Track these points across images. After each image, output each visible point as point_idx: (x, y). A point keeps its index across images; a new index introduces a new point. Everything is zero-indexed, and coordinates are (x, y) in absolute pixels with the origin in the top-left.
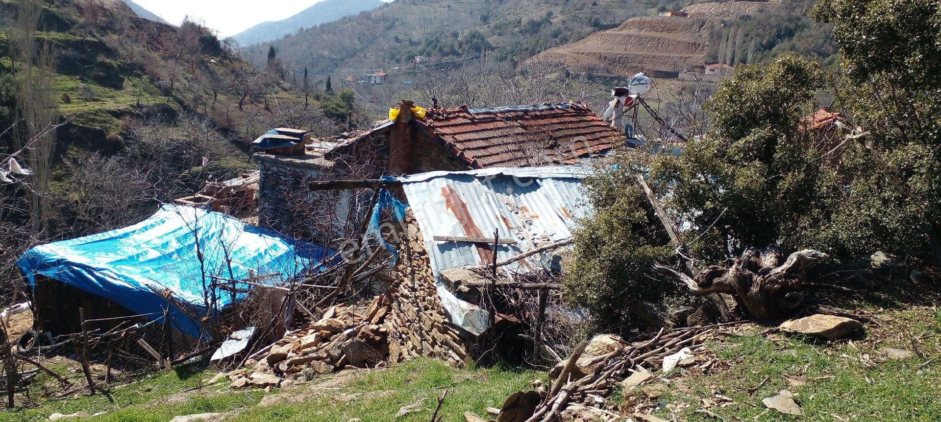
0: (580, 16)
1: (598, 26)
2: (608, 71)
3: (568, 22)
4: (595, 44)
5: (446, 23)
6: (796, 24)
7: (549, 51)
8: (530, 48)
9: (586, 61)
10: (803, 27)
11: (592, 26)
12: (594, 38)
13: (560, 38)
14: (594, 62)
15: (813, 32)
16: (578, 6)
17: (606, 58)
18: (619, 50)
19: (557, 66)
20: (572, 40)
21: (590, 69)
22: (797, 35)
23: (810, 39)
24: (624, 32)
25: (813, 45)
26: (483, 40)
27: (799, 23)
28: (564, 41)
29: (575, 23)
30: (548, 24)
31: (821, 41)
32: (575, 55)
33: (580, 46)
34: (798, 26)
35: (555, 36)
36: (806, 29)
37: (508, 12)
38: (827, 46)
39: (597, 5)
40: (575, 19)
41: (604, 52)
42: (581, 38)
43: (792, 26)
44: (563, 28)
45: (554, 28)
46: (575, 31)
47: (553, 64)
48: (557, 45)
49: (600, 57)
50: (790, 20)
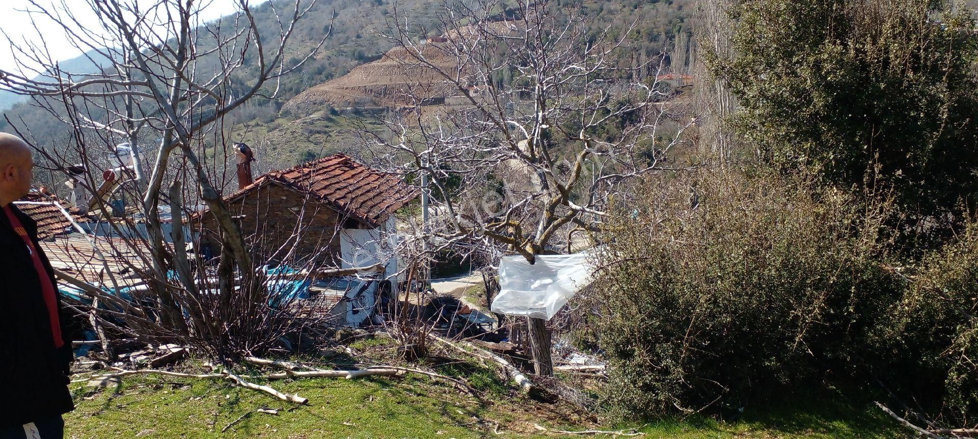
0: (345, 50)
1: (363, 59)
2: (375, 104)
3: (333, 57)
4: (359, 77)
5: (204, 71)
7: (313, 89)
8: (295, 88)
9: (350, 96)
11: (356, 59)
12: (358, 71)
13: (324, 74)
14: (358, 96)
16: (341, 41)
17: (371, 91)
18: (384, 81)
19: (321, 103)
20: (338, 75)
21: (357, 103)
24: (389, 62)
26: (242, 84)
28: (330, 77)
29: (341, 58)
30: (312, 61)
32: (339, 91)
33: (345, 81)
35: (320, 73)
37: (271, 52)
39: (361, 37)
40: (341, 53)
41: (369, 85)
42: (346, 72)
44: (327, 63)
45: (317, 65)
46: (339, 66)
47: (318, 102)
48: (322, 81)
49: (365, 90)
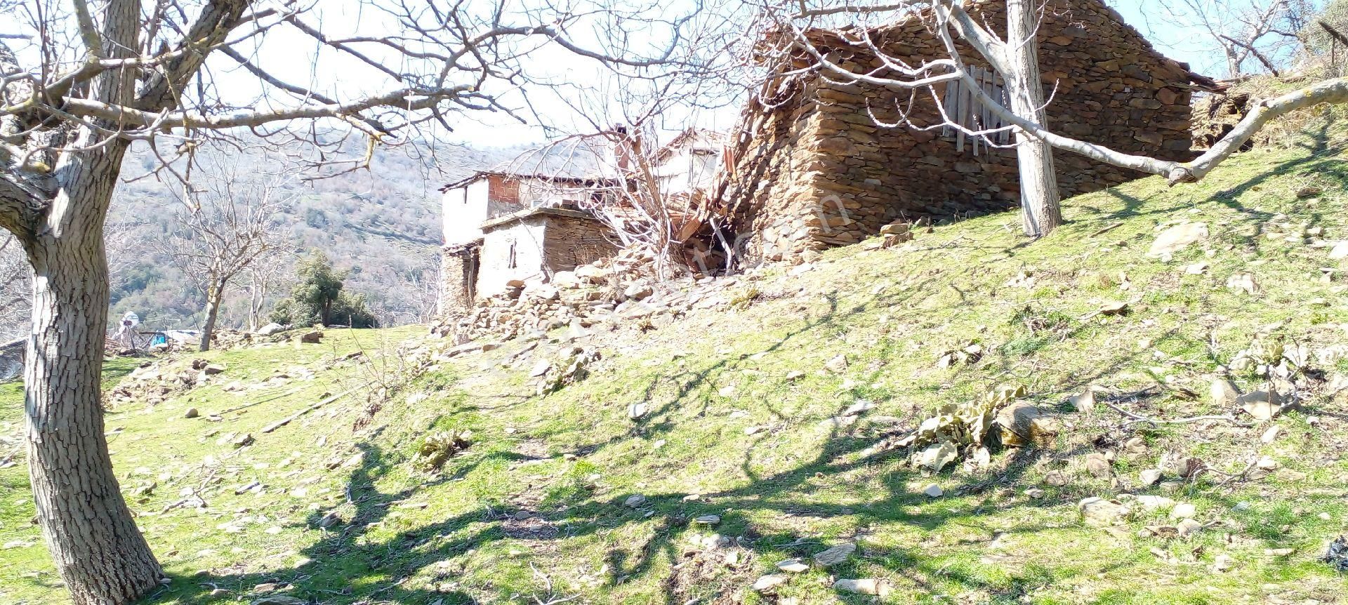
6: (148, 273)
10: (158, 277)
15: (170, 284)
22: (150, 286)
23: (167, 293)
25: (171, 301)
27: (152, 272)
31: (182, 296)
34: (149, 277)
36: (162, 280)
38: (189, 301)
43: (142, 275)
50: (140, 267)
